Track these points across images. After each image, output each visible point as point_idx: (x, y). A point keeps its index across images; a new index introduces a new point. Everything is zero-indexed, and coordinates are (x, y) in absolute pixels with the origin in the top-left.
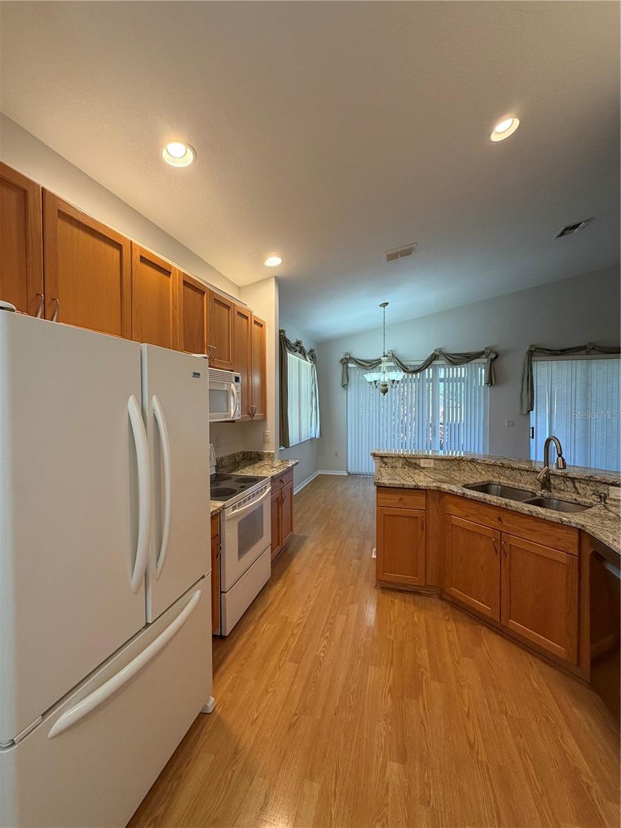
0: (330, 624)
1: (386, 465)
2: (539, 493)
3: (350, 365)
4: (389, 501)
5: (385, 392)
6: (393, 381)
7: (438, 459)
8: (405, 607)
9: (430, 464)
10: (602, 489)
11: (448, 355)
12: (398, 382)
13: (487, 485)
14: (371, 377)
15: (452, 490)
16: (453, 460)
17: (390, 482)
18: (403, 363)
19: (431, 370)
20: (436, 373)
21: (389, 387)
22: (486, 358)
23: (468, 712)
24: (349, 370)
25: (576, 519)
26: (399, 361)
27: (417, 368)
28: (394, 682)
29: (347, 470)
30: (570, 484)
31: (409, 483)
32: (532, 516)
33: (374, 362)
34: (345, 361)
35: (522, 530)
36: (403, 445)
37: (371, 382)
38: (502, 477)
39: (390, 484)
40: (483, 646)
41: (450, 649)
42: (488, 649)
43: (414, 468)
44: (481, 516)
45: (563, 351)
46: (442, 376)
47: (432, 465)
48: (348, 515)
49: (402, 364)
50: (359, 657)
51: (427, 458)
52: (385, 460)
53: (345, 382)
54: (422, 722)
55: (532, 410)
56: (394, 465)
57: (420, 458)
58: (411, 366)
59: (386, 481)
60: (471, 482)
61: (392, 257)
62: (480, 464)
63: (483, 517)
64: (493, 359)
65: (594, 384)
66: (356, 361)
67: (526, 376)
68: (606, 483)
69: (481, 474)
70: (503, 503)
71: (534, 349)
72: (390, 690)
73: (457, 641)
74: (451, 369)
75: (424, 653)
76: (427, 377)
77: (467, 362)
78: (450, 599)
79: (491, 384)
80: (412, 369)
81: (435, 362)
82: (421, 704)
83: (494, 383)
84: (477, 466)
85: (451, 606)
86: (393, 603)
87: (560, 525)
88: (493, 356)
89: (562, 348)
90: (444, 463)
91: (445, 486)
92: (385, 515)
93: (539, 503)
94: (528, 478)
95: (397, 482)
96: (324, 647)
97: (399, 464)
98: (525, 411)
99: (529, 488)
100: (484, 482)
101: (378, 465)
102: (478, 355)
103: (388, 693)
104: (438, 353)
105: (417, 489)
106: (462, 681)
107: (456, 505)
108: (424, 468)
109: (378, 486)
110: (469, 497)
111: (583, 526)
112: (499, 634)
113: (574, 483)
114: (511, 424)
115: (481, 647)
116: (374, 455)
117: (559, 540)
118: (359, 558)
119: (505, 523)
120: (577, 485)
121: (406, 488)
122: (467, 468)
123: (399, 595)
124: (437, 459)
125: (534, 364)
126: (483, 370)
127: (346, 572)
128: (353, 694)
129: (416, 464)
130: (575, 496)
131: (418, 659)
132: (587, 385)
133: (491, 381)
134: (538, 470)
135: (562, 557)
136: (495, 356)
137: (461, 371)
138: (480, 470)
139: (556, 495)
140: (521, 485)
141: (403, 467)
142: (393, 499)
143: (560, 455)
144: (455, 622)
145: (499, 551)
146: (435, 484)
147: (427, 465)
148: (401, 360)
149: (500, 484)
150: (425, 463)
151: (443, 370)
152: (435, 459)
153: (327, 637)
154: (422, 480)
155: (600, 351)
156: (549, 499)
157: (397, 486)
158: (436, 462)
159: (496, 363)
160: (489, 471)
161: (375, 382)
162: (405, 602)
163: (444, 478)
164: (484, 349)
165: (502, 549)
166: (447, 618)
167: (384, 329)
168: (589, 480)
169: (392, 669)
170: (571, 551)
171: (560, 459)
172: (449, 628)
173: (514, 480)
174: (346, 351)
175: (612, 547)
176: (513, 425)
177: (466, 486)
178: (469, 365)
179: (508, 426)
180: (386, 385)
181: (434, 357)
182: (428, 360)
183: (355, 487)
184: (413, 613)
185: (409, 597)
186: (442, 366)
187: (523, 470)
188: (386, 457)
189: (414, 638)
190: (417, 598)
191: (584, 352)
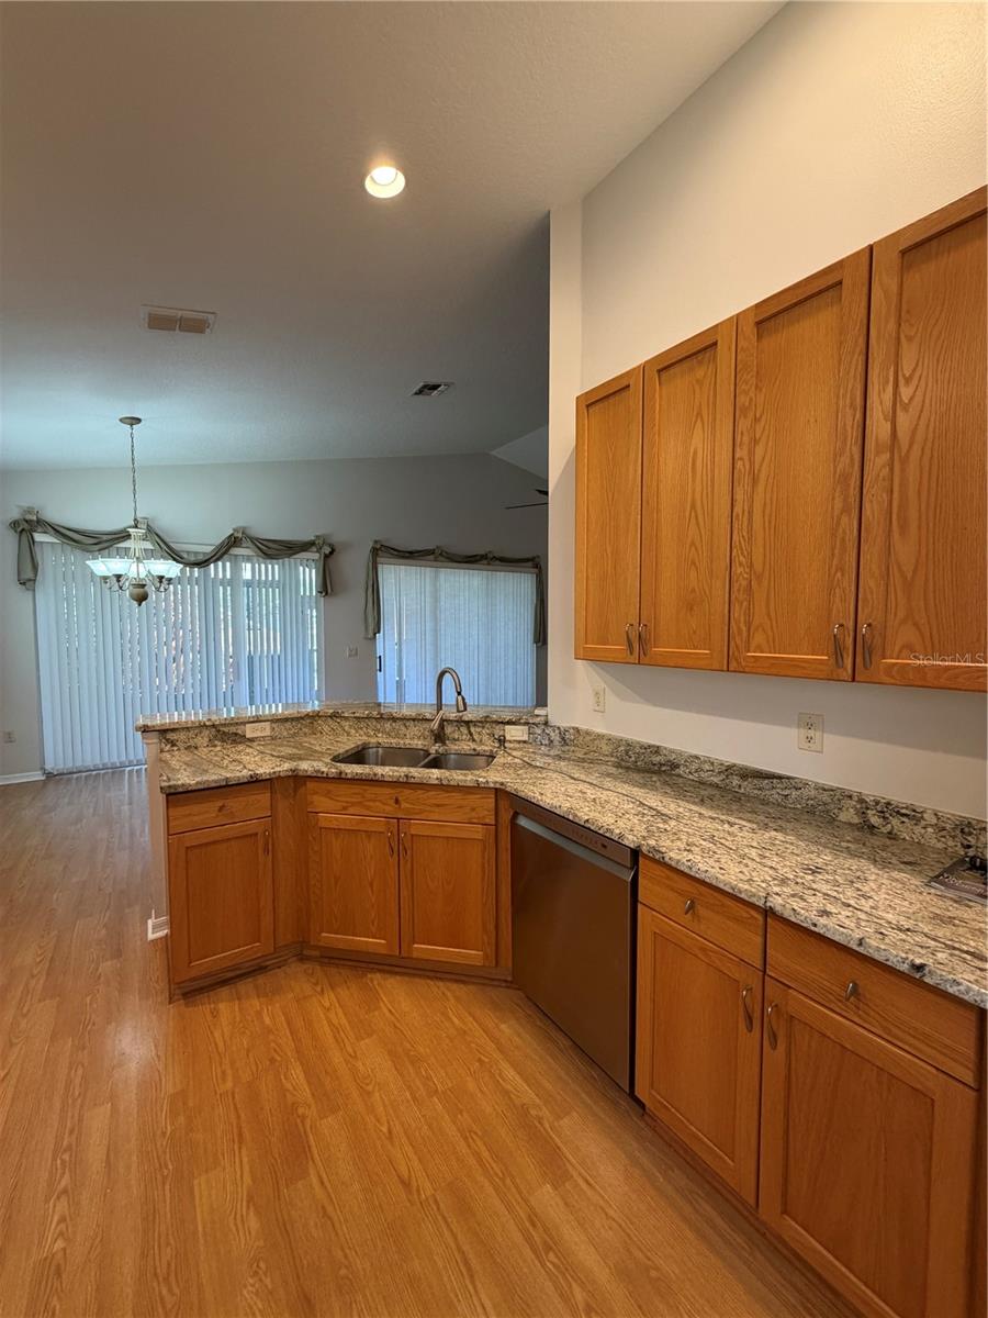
0: (69, 1148)
1: (173, 745)
2: (433, 750)
3: (38, 537)
4: (195, 818)
5: (141, 598)
6: (161, 578)
7: (278, 720)
8: (241, 1009)
9: (264, 730)
10: (498, 731)
11: (257, 539)
12: (170, 580)
13: (364, 749)
14: (103, 566)
15: (318, 771)
16: (302, 718)
17: (199, 779)
18: (172, 545)
19: (228, 564)
20: (236, 570)
21: (151, 590)
22: (317, 552)
23: (390, 1132)
24: (37, 549)
25: (492, 776)
26: (162, 540)
27: (201, 558)
28: (254, 1181)
29: (43, 769)
30: (464, 730)
31: (238, 774)
32: (442, 785)
33: (105, 538)
34: (26, 526)
35: (428, 808)
36: (179, 703)
37: (105, 579)
38: (380, 735)
39: (197, 783)
40: (382, 1005)
41: (337, 1041)
42: (389, 1005)
43: (234, 742)
44: (367, 803)
45: (410, 553)
46: (247, 575)
47: (268, 732)
48: (65, 867)
49: (168, 547)
50: (164, 1178)
51: (257, 720)
52: (171, 736)
53: (30, 575)
54: (325, 1213)
55: (379, 632)
56: (192, 743)
57: (244, 723)
58: (188, 552)
59: (185, 778)
60: (341, 751)
61: (159, 323)
62: (346, 718)
63: (371, 804)
64: (328, 556)
65: (443, 598)
66: (56, 530)
67: (370, 583)
68: (502, 723)
69: (348, 734)
70: (403, 774)
71: (378, 546)
72: (250, 1199)
73: (344, 1021)
74: (263, 566)
75: (297, 1073)
76: (212, 576)
77: (290, 556)
78: (317, 953)
79: (327, 594)
80: (192, 559)
81: (235, 551)
82: (315, 1180)
83: (329, 591)
84: (343, 723)
85: (322, 964)
86: (215, 1014)
87: (477, 788)
88: (327, 550)
89: (409, 550)
90: (288, 725)
91: (306, 766)
92: (187, 848)
93: (436, 763)
94: (414, 729)
95: (214, 776)
96: (62, 1220)
97: (202, 740)
98: (371, 635)
99: (419, 744)
100: (358, 747)
101: (155, 748)
102: (305, 547)
103: (248, 1207)
104: (240, 535)
105: (255, 782)
106: (367, 1085)
107: (328, 794)
108: (252, 740)
109: (168, 795)
110: (349, 776)
111: (502, 784)
112: (397, 973)
113: (469, 728)
114: (354, 653)
115: (380, 1008)
116: (145, 730)
117: (473, 809)
118: (118, 953)
119: (404, 805)
120: (472, 730)
121: (232, 785)
122: (326, 728)
123: (224, 991)
124: (275, 720)
125: (380, 567)
126: (314, 571)
127: (88, 999)
128: (166, 1279)
129: (236, 734)
130: (473, 746)
131: (288, 1095)
132: (436, 599)
133: (327, 587)
134: (428, 716)
135: (478, 832)
136: (330, 550)
137: (272, 570)
138: (346, 728)
139: (453, 747)
140: (407, 741)
141: (211, 743)
142: (206, 812)
143: (459, 693)
144: (332, 988)
145: (396, 849)
146: (287, 766)
147: (259, 734)
148: (167, 540)
149: (378, 745)
150: (254, 731)
151: (249, 566)
152: (272, 721)
153: (65, 1191)
154: (260, 763)
155: (448, 558)
156: (446, 754)
157: (214, 785)
158: (273, 725)
159: (331, 561)
160: (361, 728)
161: (118, 577)
162: (239, 999)
163: (295, 751)
164: (313, 538)
165: (400, 844)
166: (319, 989)
167: (133, 473)
168: (485, 721)
169: (244, 1151)
170: (487, 821)
171: (460, 698)
172: (327, 1004)
173: (397, 736)
174: (25, 504)
175: (541, 803)
176: (356, 654)
177: (336, 759)
178: (292, 560)
179: (350, 656)
180: (143, 586)
181: (233, 542)
182: (222, 544)
183: (69, 804)
184: (259, 1014)
185: (245, 986)
186: (248, 559)
187: (408, 720)
188: (173, 730)
189: (272, 1060)
190: (261, 980)
191: (432, 557)
